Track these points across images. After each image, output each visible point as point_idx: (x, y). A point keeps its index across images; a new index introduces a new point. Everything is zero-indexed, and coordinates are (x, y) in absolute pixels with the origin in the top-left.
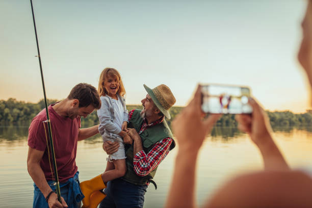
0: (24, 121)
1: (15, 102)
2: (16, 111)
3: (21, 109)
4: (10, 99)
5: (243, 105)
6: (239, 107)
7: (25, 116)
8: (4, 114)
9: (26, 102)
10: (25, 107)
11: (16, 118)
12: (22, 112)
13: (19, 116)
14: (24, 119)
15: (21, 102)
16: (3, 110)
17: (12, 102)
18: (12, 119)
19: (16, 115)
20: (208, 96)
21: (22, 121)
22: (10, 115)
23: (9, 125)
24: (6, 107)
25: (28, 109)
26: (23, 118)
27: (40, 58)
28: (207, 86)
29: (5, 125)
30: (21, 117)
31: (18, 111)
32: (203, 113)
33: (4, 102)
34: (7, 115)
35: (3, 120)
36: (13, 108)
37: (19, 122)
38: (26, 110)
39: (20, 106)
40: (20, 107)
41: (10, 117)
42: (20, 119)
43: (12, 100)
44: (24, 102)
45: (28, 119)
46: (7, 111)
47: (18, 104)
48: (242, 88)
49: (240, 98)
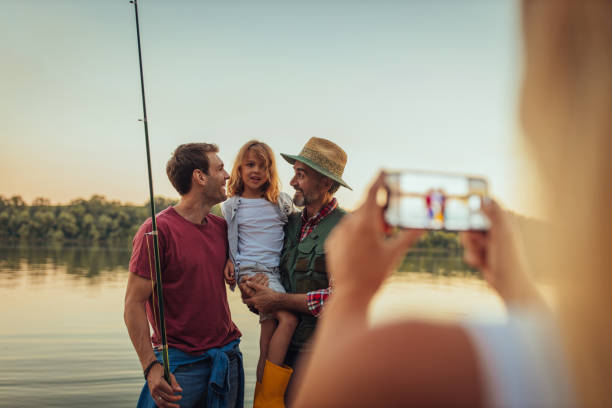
0: (119, 240)
1: (103, 203)
2: (104, 219)
3: (114, 217)
4: (95, 197)
5: (472, 213)
6: (462, 217)
7: (121, 230)
8: (84, 225)
9: (123, 203)
10: (122, 213)
11: (104, 232)
12: (116, 223)
13: (109, 230)
14: (119, 236)
15: (114, 203)
16: (82, 217)
17: (99, 203)
18: (97, 235)
19: (105, 227)
20: (399, 194)
21: (115, 238)
22: (93, 227)
23: (91, 245)
24: (88, 211)
25: (127, 217)
26: (116, 233)
27: (146, 123)
28: (398, 174)
29: (85, 246)
30: (115, 230)
31: (108, 220)
32: (387, 226)
33: (84, 203)
34: (88, 226)
35: (81, 237)
36: (100, 213)
37: (110, 241)
38: (123, 218)
39: (111, 210)
40: (113, 212)
41: (94, 231)
42: (112, 234)
43: (98, 199)
44: (119, 203)
45: (127, 235)
46: (88, 218)
47: (110, 206)
48: (471, 180)
49: (465, 198)
